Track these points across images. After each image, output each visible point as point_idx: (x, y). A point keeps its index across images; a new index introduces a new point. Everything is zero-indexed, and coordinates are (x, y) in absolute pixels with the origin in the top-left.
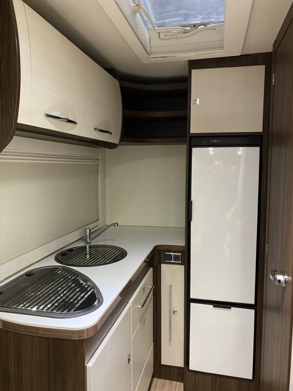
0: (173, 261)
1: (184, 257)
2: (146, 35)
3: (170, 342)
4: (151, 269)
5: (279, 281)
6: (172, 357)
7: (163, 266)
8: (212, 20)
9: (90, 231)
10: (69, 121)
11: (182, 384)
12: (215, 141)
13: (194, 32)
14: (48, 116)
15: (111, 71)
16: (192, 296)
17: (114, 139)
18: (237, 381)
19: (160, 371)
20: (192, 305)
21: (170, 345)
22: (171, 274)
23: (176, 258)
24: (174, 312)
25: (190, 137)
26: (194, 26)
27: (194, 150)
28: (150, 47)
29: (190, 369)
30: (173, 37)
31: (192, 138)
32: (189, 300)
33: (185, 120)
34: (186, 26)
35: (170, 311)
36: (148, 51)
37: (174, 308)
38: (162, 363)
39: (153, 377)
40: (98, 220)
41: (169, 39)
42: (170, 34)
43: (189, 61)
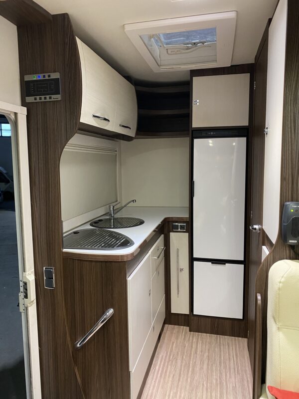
0: (179, 230)
1: (188, 226)
2: (157, 51)
3: (178, 294)
4: (163, 236)
5: (255, 229)
6: (180, 306)
7: (171, 234)
8: (208, 39)
9: (113, 207)
10: (105, 119)
11: (188, 328)
12: (212, 133)
13: (195, 48)
14: (94, 116)
15: (128, 77)
16: (195, 256)
17: (131, 133)
18: (231, 321)
19: (171, 319)
20: (195, 263)
21: (178, 297)
22: (178, 240)
23: (182, 227)
24: (181, 270)
25: (192, 131)
26: (195, 44)
27: (195, 140)
28: (160, 60)
29: (194, 313)
30: (178, 52)
31: (194, 132)
32: (192, 260)
33: (188, 117)
34: (188, 44)
35: (178, 269)
36: (159, 64)
37: (181, 266)
38: (172, 312)
39: (164, 323)
40: (117, 201)
41: (176, 54)
42: (176, 50)
43: (191, 70)
